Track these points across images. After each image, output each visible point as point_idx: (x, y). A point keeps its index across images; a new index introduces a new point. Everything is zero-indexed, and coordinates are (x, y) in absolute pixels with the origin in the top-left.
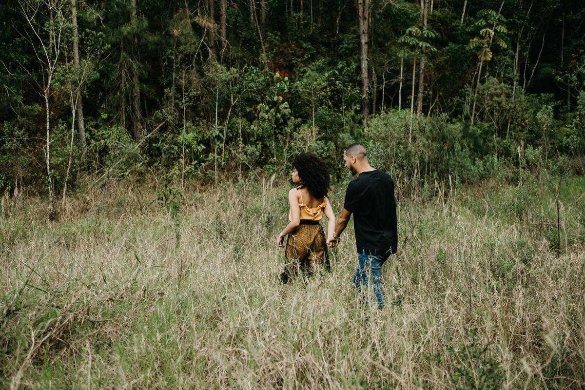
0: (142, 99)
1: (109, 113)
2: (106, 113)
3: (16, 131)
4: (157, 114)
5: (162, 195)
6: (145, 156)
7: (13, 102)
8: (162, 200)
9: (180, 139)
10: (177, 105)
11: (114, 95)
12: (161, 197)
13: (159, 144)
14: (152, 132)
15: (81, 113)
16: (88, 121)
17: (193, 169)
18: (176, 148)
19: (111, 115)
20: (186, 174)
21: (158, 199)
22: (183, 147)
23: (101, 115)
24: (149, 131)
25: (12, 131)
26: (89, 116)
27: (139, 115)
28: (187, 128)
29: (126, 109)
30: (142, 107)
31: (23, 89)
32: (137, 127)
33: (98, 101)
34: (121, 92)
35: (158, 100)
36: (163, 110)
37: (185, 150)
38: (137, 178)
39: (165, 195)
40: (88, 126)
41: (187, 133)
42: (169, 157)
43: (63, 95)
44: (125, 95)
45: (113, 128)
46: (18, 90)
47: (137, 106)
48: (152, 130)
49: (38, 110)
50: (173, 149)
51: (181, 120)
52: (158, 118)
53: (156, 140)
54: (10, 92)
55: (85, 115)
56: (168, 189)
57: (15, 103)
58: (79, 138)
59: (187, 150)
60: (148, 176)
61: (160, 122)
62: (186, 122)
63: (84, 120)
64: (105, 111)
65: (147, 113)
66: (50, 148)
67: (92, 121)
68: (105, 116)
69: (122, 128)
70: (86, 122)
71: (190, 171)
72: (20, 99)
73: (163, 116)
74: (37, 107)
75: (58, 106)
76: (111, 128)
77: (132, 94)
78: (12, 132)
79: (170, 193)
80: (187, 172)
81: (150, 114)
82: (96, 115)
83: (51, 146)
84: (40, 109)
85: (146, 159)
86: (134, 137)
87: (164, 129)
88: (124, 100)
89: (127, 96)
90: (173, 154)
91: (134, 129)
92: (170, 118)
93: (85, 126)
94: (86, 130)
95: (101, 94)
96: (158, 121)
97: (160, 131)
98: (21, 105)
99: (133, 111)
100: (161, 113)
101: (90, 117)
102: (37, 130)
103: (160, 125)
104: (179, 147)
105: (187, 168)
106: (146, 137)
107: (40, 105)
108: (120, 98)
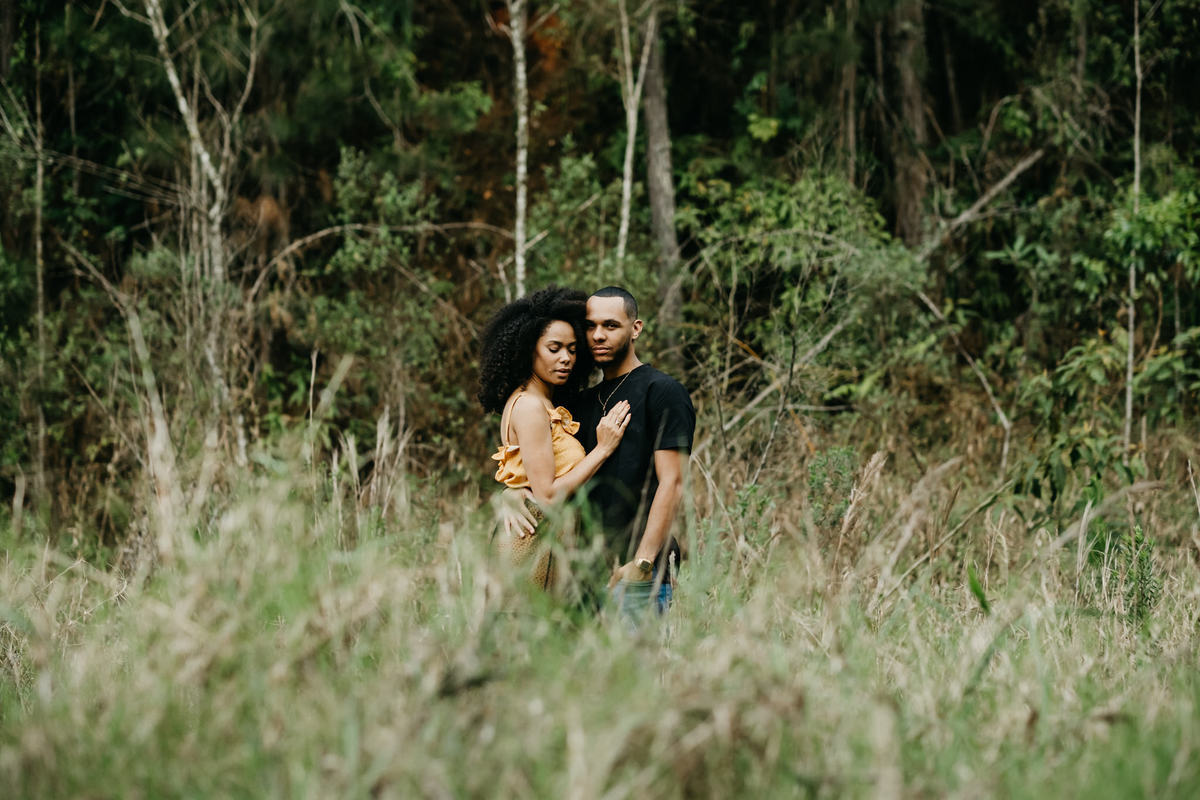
0: (933, 45)
1: (784, 115)
2: (768, 114)
3: (385, 193)
4: (1002, 116)
5: (1035, 472)
6: (949, 308)
7: (377, 74)
8: (1037, 492)
9: (1120, 226)
10: (1101, 69)
11: (807, 28)
12: (1028, 478)
13: (1016, 251)
14: (984, 200)
15: (659, 118)
16: (691, 155)
17: (1179, 366)
18: (1097, 268)
19: (795, 123)
20: (1146, 391)
21: (1018, 489)
22: (1133, 265)
23: (747, 123)
24: (968, 197)
25: (375, 191)
26: (695, 132)
27: (917, 120)
28: (1149, 174)
29: (861, 94)
30: (934, 85)
31: (417, 20)
32: (909, 178)
33: (737, 63)
34: (841, 17)
35: (1009, 50)
36: (1037, 92)
37: (1140, 277)
38: (909, 403)
39: (1049, 467)
40: (689, 179)
41: (1153, 194)
42: (1063, 311)
43: (585, 41)
44: (858, 27)
45: (801, 185)
46: (397, 23)
47: (909, 77)
48: (983, 191)
49: (479, 113)
50: (1082, 273)
51: (1119, 139)
52: (1010, 136)
53: (1002, 235)
54: (365, 29)
55: (678, 128)
56: (1061, 439)
57: (384, 85)
58: (647, 231)
59: (1151, 278)
60: (964, 402)
61: (1019, 153)
62: (1144, 149)
63: (674, 153)
64: (768, 107)
65: (957, 111)
66: (529, 269)
67: (709, 155)
68: (764, 128)
69: (841, 186)
70: (679, 162)
71: (1163, 376)
72: (404, 66)
73: (1032, 124)
74: (476, 98)
75: (560, 92)
76: (793, 181)
77: (888, 23)
78: (372, 196)
79: (1075, 456)
80: (1152, 380)
81: (972, 118)
82: (725, 128)
83: (531, 257)
84: (487, 103)
85: (952, 319)
86: (894, 224)
87: (1034, 184)
88: (855, 48)
89: (864, 33)
90: (1083, 296)
91: (893, 188)
92: (1069, 131)
93: (676, 180)
94: (682, 197)
95: (747, 28)
96: (1010, 145)
97: (1020, 197)
98: (406, 90)
99: (895, 104)
100: (1026, 106)
101: (700, 139)
102: (470, 205)
103: (1022, 166)
104: (1110, 263)
105: (1150, 365)
106: (956, 222)
107: (484, 89)
108: (834, 39)
